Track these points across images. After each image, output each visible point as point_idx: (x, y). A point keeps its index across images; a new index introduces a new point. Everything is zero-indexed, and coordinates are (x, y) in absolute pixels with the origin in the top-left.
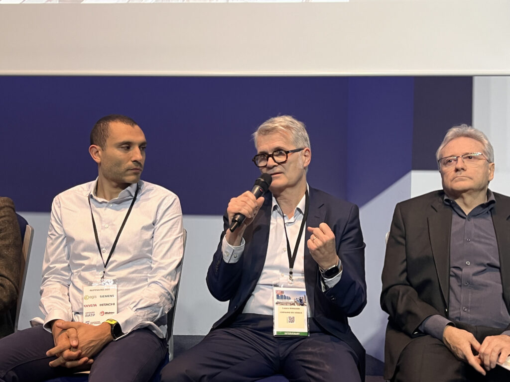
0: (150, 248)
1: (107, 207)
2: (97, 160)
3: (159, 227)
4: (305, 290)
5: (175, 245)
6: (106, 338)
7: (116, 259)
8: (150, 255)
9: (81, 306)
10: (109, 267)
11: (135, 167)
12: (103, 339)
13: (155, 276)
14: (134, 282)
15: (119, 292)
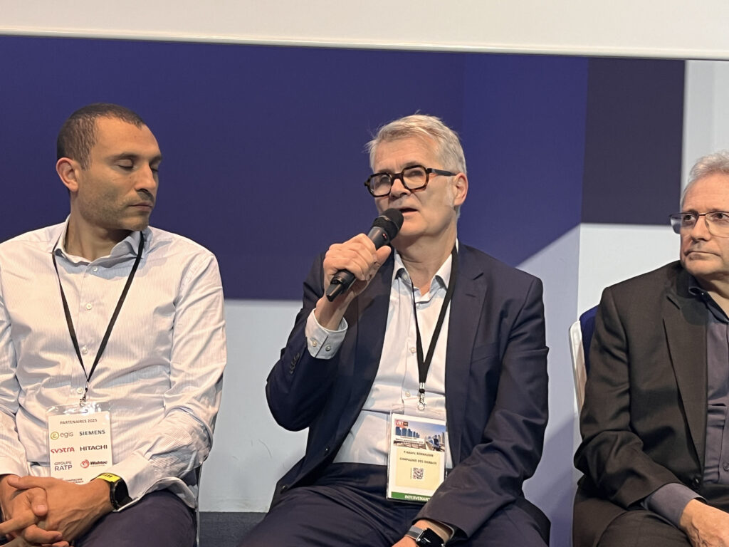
0: (168, 347)
1: (87, 271)
2: (72, 185)
3: (186, 309)
4: (444, 423)
5: (213, 342)
6: (101, 508)
7: (109, 366)
8: (168, 360)
9: (45, 452)
10: (96, 380)
11: (142, 201)
12: (96, 509)
13: (180, 397)
14: (141, 408)
15: (114, 425)
